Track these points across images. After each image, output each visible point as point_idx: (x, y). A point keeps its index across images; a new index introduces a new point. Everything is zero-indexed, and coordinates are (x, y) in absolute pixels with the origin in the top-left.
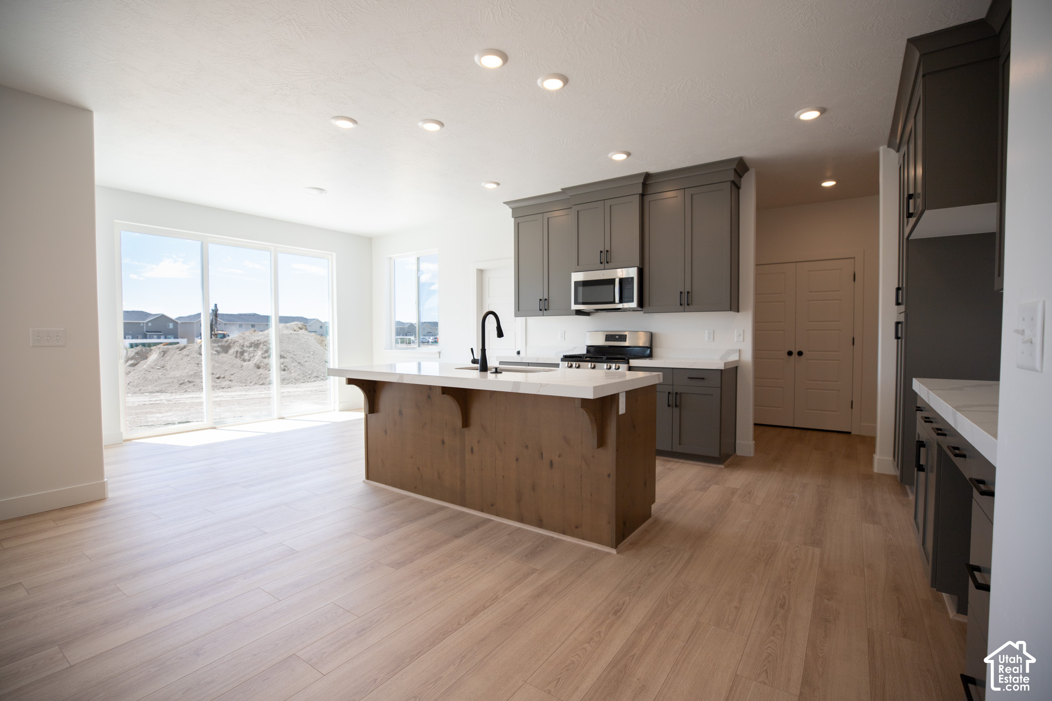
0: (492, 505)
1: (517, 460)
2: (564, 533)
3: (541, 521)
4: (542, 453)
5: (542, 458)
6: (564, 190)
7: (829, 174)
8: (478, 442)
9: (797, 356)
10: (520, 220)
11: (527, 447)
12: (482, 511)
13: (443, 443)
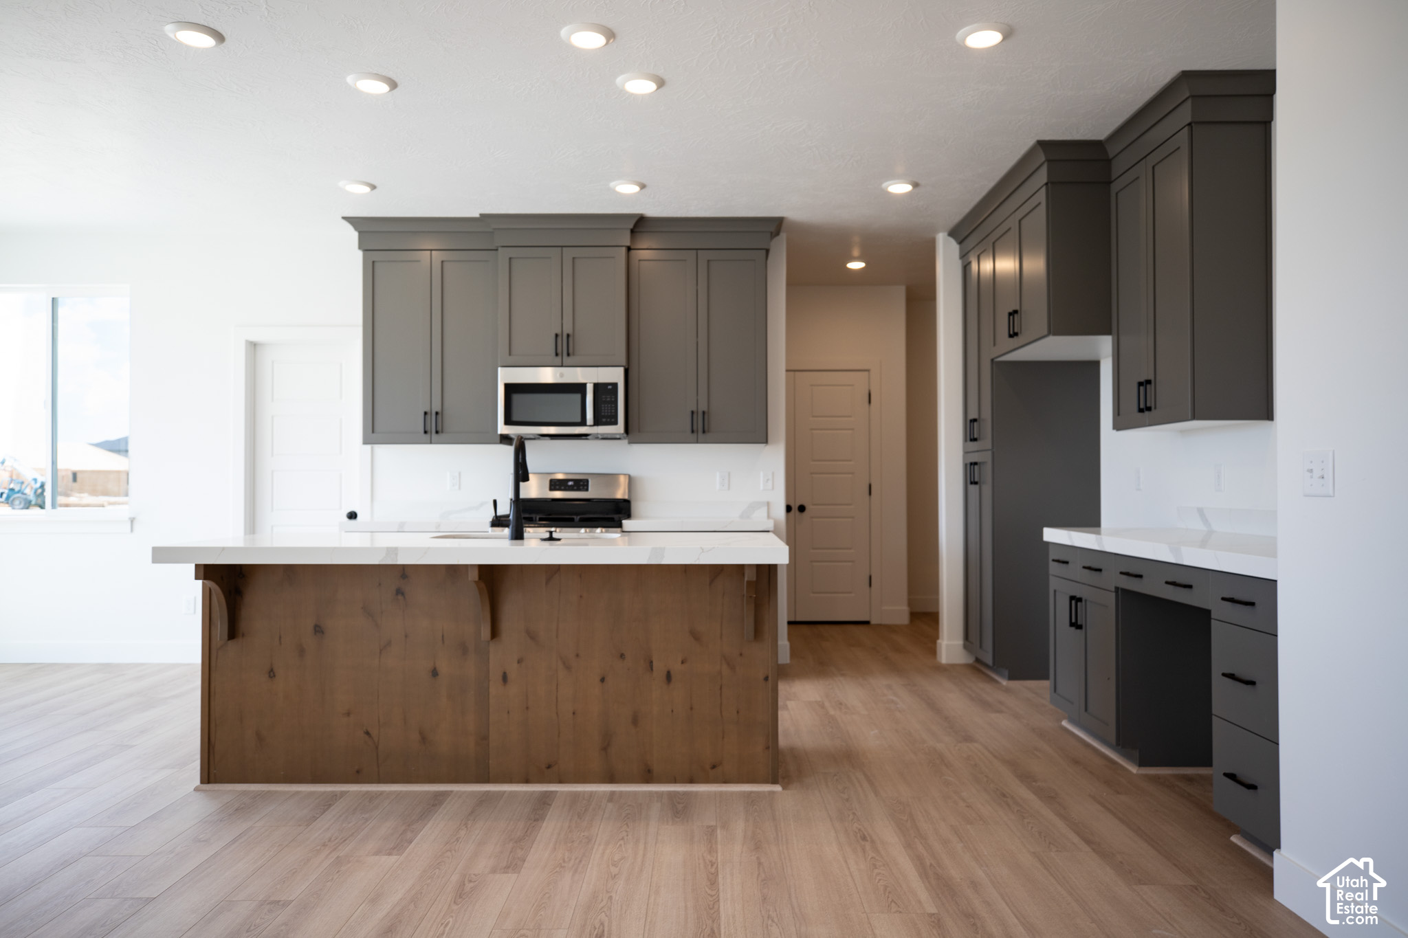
0: (549, 767)
1: (603, 680)
2: (691, 781)
3: (649, 771)
4: (651, 662)
5: (652, 670)
6: (484, 218)
7: (856, 253)
8: (518, 662)
9: (797, 512)
10: (376, 256)
11: (622, 656)
12: (527, 781)
13: (435, 673)
